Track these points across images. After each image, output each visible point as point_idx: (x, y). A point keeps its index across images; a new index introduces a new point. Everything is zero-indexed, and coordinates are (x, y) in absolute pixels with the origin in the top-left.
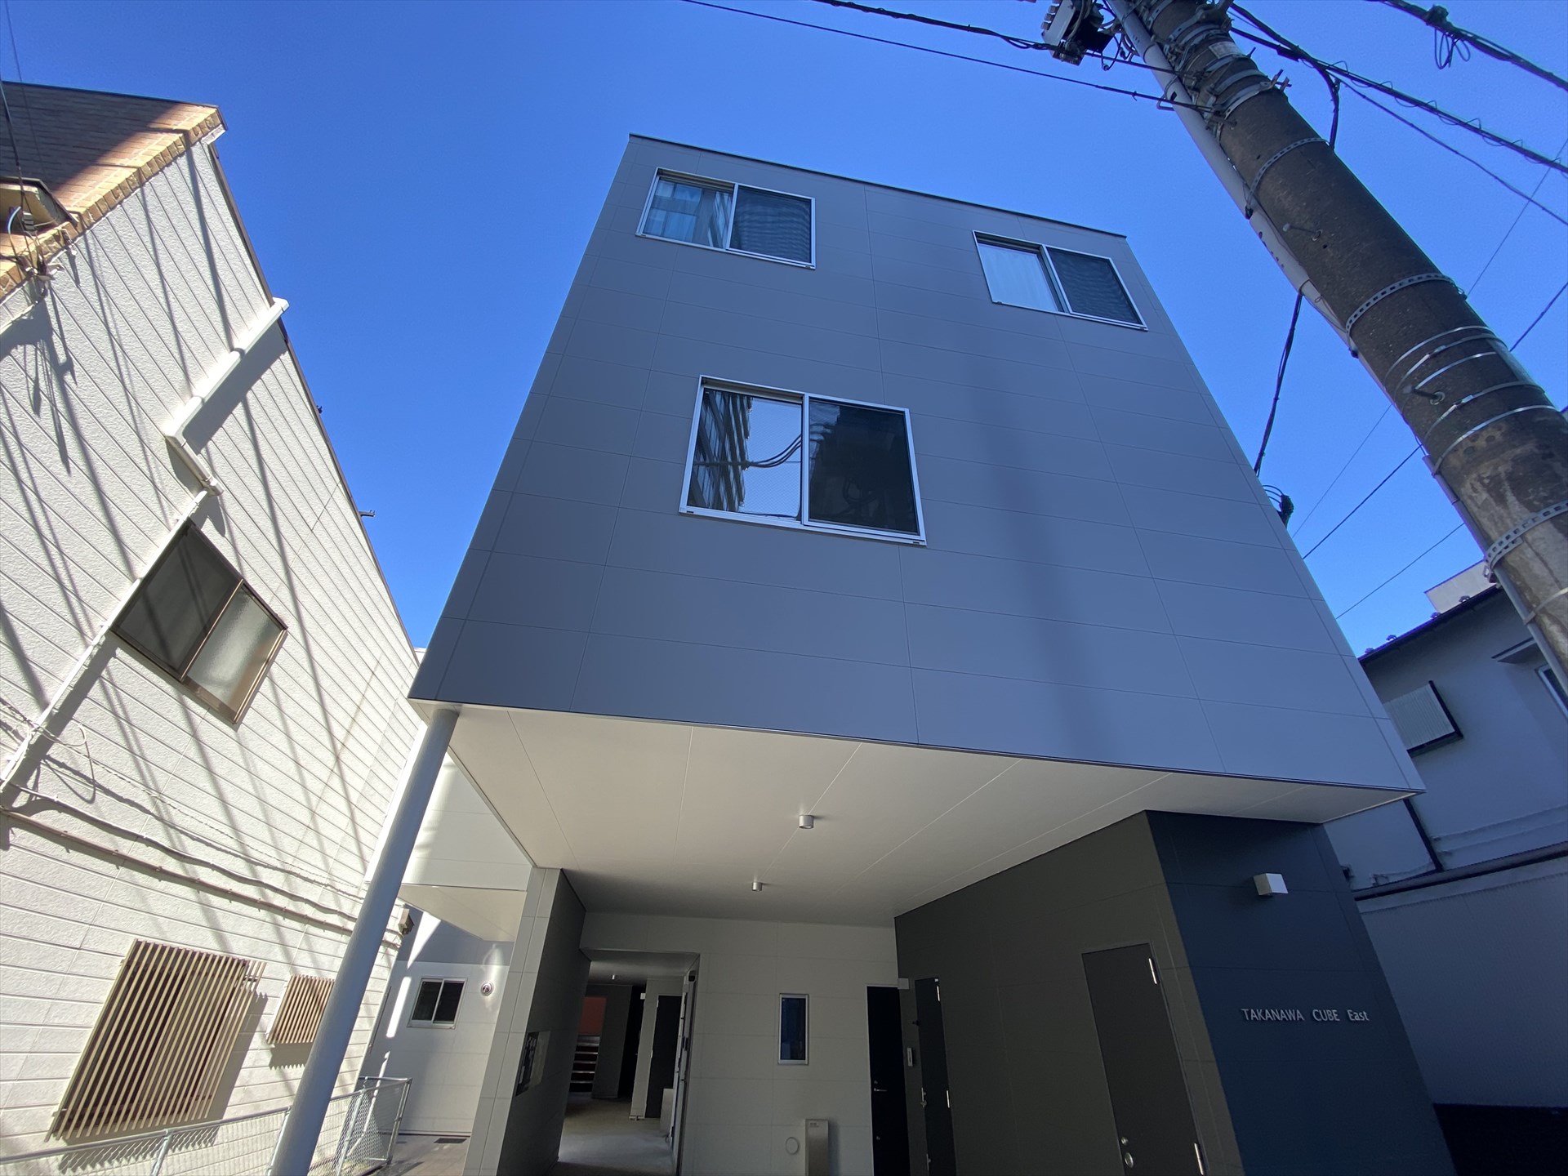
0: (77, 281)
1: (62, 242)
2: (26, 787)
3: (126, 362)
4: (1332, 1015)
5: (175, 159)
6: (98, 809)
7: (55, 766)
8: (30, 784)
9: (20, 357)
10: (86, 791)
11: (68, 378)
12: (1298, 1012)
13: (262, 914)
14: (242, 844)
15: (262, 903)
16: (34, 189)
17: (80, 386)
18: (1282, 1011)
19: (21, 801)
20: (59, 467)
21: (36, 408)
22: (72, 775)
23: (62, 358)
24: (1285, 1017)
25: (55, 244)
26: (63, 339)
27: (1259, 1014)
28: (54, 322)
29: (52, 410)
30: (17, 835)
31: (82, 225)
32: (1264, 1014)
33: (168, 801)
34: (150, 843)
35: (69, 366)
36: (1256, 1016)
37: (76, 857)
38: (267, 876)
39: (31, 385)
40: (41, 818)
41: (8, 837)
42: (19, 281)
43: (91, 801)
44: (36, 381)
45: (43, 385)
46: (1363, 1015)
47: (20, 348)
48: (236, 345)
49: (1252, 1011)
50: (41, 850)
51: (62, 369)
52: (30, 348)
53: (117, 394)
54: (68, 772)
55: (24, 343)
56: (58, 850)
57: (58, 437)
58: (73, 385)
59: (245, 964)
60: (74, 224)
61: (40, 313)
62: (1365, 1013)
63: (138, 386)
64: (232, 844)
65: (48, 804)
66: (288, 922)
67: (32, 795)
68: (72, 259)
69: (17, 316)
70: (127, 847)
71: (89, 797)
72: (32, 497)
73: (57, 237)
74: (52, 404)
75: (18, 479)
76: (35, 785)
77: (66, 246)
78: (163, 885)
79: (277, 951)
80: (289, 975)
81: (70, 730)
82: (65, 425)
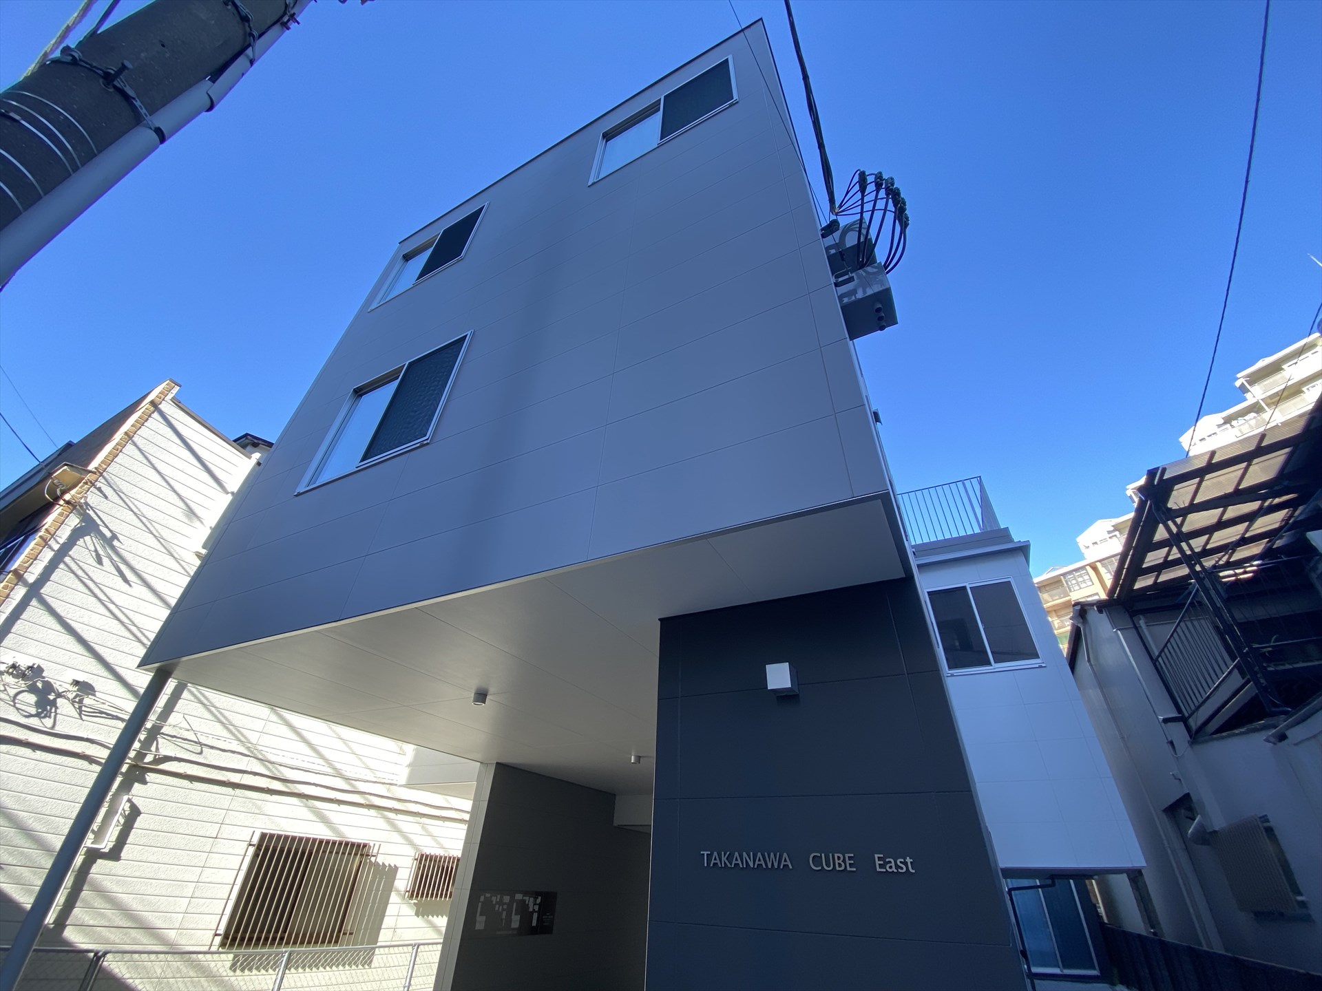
0: (106, 497)
1: (89, 484)
2: (151, 751)
3: (151, 524)
4: (841, 861)
5: (150, 416)
6: (205, 758)
7: (169, 738)
8: (153, 748)
9: (83, 545)
10: (198, 749)
11: (115, 543)
12: (785, 855)
13: (373, 812)
14: (335, 769)
15: (367, 805)
16: (66, 467)
17: (123, 545)
18: (759, 854)
19: (149, 758)
20: (124, 587)
21: (100, 562)
22: (183, 741)
23: (108, 534)
24: (762, 862)
25: (86, 486)
26: (107, 527)
27: (724, 859)
28: (99, 522)
29: (111, 562)
30: (150, 777)
31: (99, 472)
32: (730, 858)
33: (260, 748)
34: (255, 774)
35: (114, 537)
36: (718, 861)
38: (362, 787)
39: (94, 554)
40: (165, 766)
41: (145, 778)
42: (70, 511)
43: (201, 753)
44: (96, 551)
45: (101, 552)
46: (905, 863)
47: (82, 540)
48: (229, 491)
49: (715, 854)
50: (171, 784)
51: (110, 541)
52: (87, 538)
53: (151, 540)
54: (180, 740)
55: (82, 537)
56: (185, 783)
57: (119, 573)
58: (122, 547)
59: (365, 846)
60: (95, 473)
61: (86, 518)
62: (909, 860)
63: (165, 533)
64: (330, 771)
65: (167, 759)
66: (400, 817)
67: (156, 755)
68: (99, 489)
69: (73, 527)
70: (235, 778)
71: (199, 751)
72: (112, 607)
73: (86, 483)
74: (111, 560)
75: (100, 600)
76: (157, 749)
77: (93, 485)
78: (275, 798)
79: (396, 837)
80: (412, 852)
81: (174, 718)
82: (123, 567)
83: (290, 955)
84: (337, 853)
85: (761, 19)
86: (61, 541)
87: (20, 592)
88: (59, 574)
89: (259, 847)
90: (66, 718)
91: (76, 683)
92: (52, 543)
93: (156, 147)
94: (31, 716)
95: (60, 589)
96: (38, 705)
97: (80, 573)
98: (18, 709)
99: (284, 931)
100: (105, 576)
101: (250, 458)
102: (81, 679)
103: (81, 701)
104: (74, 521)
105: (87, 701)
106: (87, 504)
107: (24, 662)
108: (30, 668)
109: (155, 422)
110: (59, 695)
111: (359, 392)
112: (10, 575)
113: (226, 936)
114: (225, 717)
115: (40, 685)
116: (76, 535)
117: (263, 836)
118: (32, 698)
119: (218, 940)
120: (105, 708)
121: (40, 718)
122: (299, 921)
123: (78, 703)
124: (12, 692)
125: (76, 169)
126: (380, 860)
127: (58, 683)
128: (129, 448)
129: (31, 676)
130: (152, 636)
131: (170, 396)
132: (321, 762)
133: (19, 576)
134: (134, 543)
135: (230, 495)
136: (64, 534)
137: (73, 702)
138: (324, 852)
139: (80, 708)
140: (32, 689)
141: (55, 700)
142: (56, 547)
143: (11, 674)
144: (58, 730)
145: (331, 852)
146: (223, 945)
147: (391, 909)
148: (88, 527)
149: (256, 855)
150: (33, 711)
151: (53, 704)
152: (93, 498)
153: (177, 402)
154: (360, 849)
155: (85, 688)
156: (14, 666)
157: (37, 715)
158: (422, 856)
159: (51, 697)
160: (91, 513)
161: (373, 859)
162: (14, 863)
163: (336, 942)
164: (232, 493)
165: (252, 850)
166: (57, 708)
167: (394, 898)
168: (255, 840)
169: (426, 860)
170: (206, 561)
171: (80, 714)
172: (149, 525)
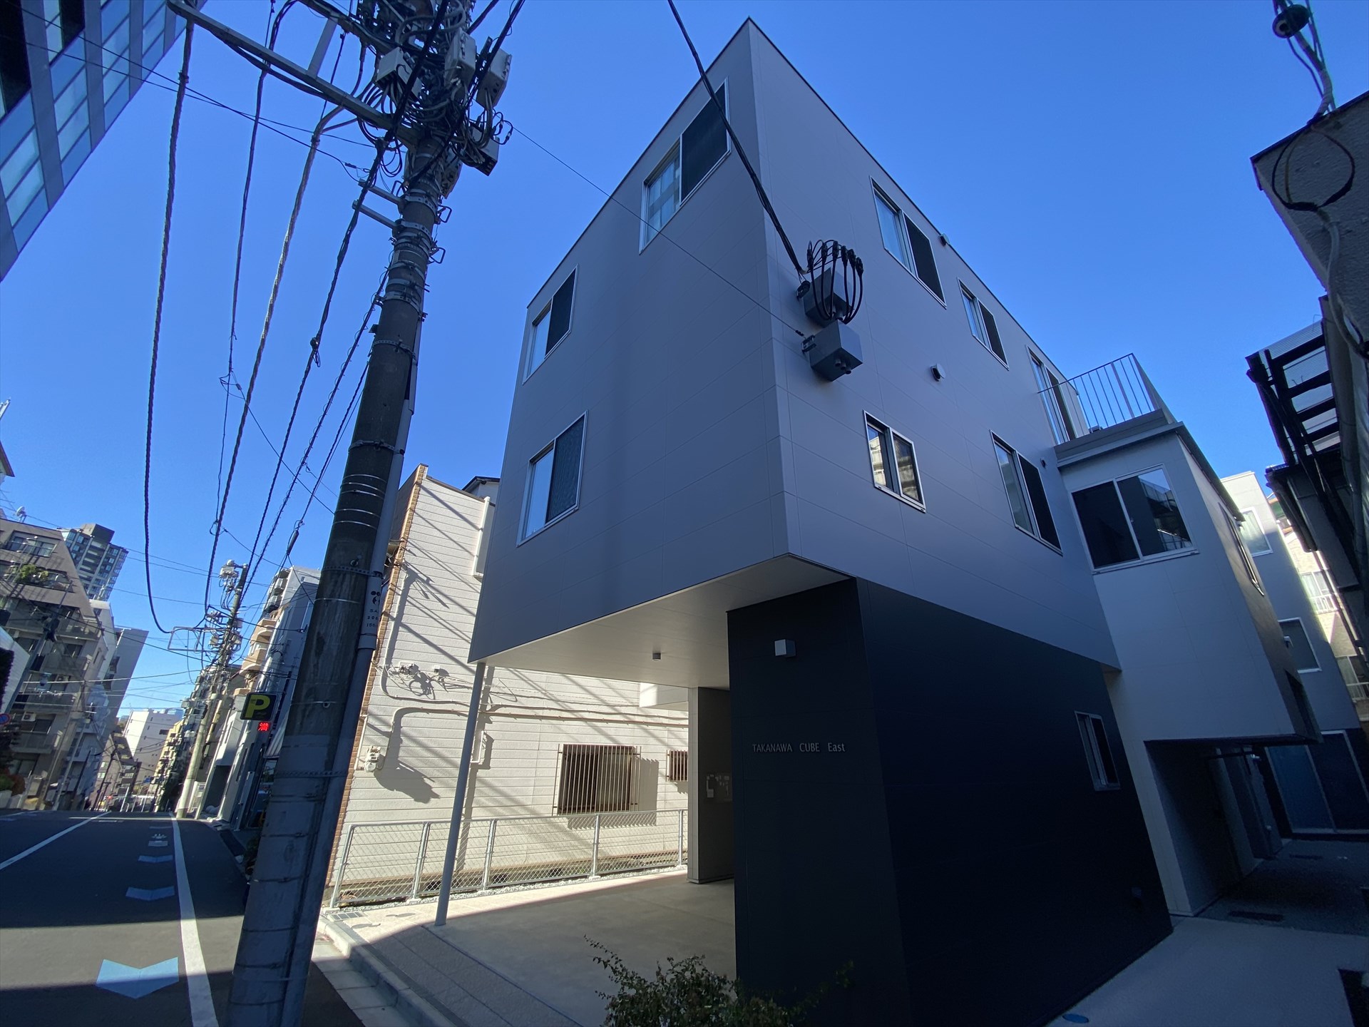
0: (415, 555)
1: (403, 549)
2: (489, 704)
4: (813, 747)
5: (419, 494)
6: (520, 703)
7: (496, 694)
8: (489, 701)
9: (413, 587)
10: (513, 698)
11: (430, 582)
12: (788, 745)
13: (633, 726)
14: (602, 700)
15: (628, 721)
17: (436, 582)
18: (777, 745)
19: (489, 708)
20: (444, 608)
21: (427, 597)
23: (425, 579)
24: (780, 749)
26: (422, 573)
27: (762, 748)
28: (416, 571)
29: (432, 595)
30: (493, 718)
31: (406, 540)
32: (765, 748)
33: (550, 692)
34: (551, 709)
35: (429, 579)
37: (519, 720)
38: (623, 710)
39: (421, 593)
40: (499, 711)
41: (490, 720)
42: (400, 570)
43: (516, 701)
44: (422, 590)
45: (424, 590)
46: (841, 747)
47: (412, 585)
48: (479, 528)
49: (759, 745)
50: (505, 721)
51: (427, 581)
52: (414, 583)
53: (448, 575)
54: (502, 694)
55: (412, 583)
56: (512, 719)
57: (439, 600)
58: (435, 584)
59: (631, 748)
60: (404, 541)
61: (409, 571)
63: (453, 568)
64: (596, 701)
65: (498, 707)
66: (650, 727)
67: (492, 706)
68: (409, 551)
69: (405, 579)
70: (540, 713)
71: (515, 699)
72: (442, 622)
73: (401, 550)
74: (431, 592)
75: (435, 619)
76: (491, 702)
77: (405, 549)
78: (566, 722)
79: (652, 741)
80: (666, 750)
81: (495, 681)
82: (438, 595)
83: (599, 817)
84: (614, 754)
85: (749, 19)
86: (402, 588)
87: (392, 624)
88: (408, 608)
89: (564, 754)
90: (439, 692)
91: (437, 671)
92: (397, 590)
93: (403, 458)
94: (421, 694)
95: (412, 617)
96: (422, 687)
97: (417, 605)
98: (414, 692)
99: (593, 803)
100: (432, 604)
101: (484, 502)
102: (439, 668)
103: (443, 680)
104: (404, 575)
105: (446, 680)
106: (406, 562)
107: (408, 664)
108: (411, 667)
109: (423, 496)
110: (431, 679)
111: (534, 461)
112: (383, 616)
113: (560, 808)
114: (524, 676)
115: (419, 676)
116: (408, 583)
117: (565, 746)
118: (418, 685)
119: (556, 810)
120: (456, 682)
121: (426, 695)
122: (601, 797)
123: (441, 682)
124: (408, 683)
125: (384, 496)
126: (644, 756)
127: (428, 673)
128: (415, 517)
129: (412, 670)
130: (471, 635)
131: (425, 476)
132: (589, 696)
133: (387, 614)
134: (441, 580)
135: (480, 531)
136: (402, 585)
137: (439, 682)
138: (605, 754)
139: (444, 684)
140: (416, 679)
141: (430, 682)
142: (400, 593)
143: (403, 672)
144: (438, 699)
145: (610, 754)
146: (559, 812)
147: (660, 788)
148: (413, 577)
149: (564, 759)
150: (421, 691)
151: (430, 685)
152: (408, 558)
153: (429, 478)
154: (629, 750)
155: (442, 673)
156: (403, 668)
157: (424, 694)
158: (672, 752)
159: (428, 682)
160: (410, 567)
161: (638, 756)
162: (443, 776)
163: (628, 809)
164: (482, 529)
165: (561, 756)
166: (433, 688)
167: (661, 780)
168: (562, 749)
169: (675, 755)
170: (484, 581)
171: (445, 688)
172: (444, 565)
